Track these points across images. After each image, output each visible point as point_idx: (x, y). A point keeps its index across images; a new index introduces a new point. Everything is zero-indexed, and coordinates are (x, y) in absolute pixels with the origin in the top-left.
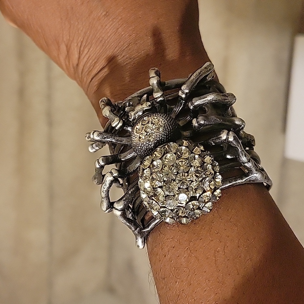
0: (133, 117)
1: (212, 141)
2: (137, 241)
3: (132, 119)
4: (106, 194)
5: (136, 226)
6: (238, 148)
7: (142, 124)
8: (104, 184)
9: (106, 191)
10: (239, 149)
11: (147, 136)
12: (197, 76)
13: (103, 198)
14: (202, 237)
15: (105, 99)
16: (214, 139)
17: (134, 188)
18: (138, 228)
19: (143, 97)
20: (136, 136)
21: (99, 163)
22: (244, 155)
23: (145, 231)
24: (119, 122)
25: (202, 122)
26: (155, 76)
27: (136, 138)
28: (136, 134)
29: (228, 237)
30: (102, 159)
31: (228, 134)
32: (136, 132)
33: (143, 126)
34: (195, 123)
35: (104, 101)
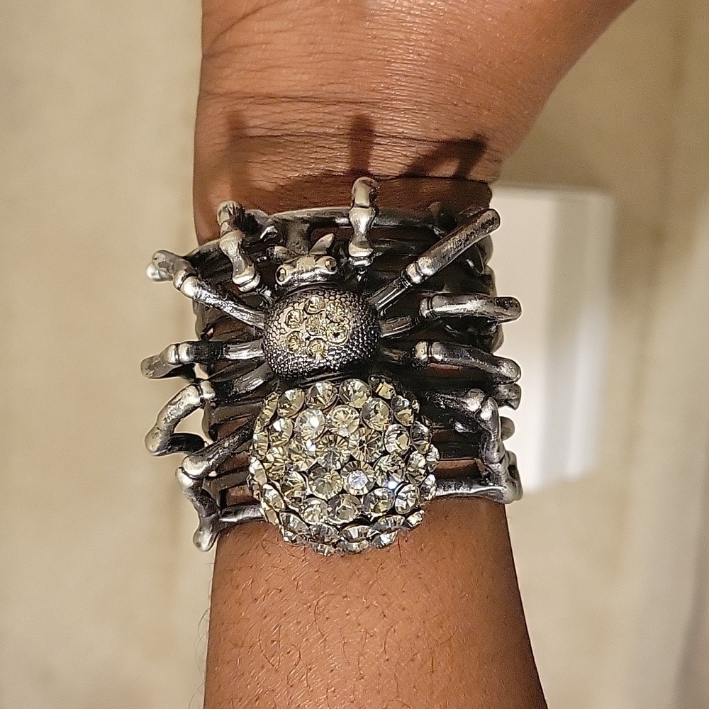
0: (286, 280)
1: (444, 401)
2: (199, 535)
3: (284, 282)
4: (169, 427)
5: (211, 509)
6: (490, 434)
7: (304, 310)
8: (174, 406)
9: (173, 419)
10: (493, 437)
11: (308, 342)
12: (461, 245)
13: (158, 429)
14: (349, 594)
15: (235, 206)
16: (449, 399)
17: (237, 437)
18: (214, 513)
19: (323, 238)
20: (282, 330)
21: (177, 353)
22: (496, 448)
23: (225, 522)
24: (254, 278)
25: (439, 357)
26: (368, 204)
27: (281, 334)
28: (284, 325)
29: (404, 609)
30: (188, 349)
31: (483, 404)
32: (285, 322)
33: (306, 316)
34: (421, 351)
35: (231, 211)
